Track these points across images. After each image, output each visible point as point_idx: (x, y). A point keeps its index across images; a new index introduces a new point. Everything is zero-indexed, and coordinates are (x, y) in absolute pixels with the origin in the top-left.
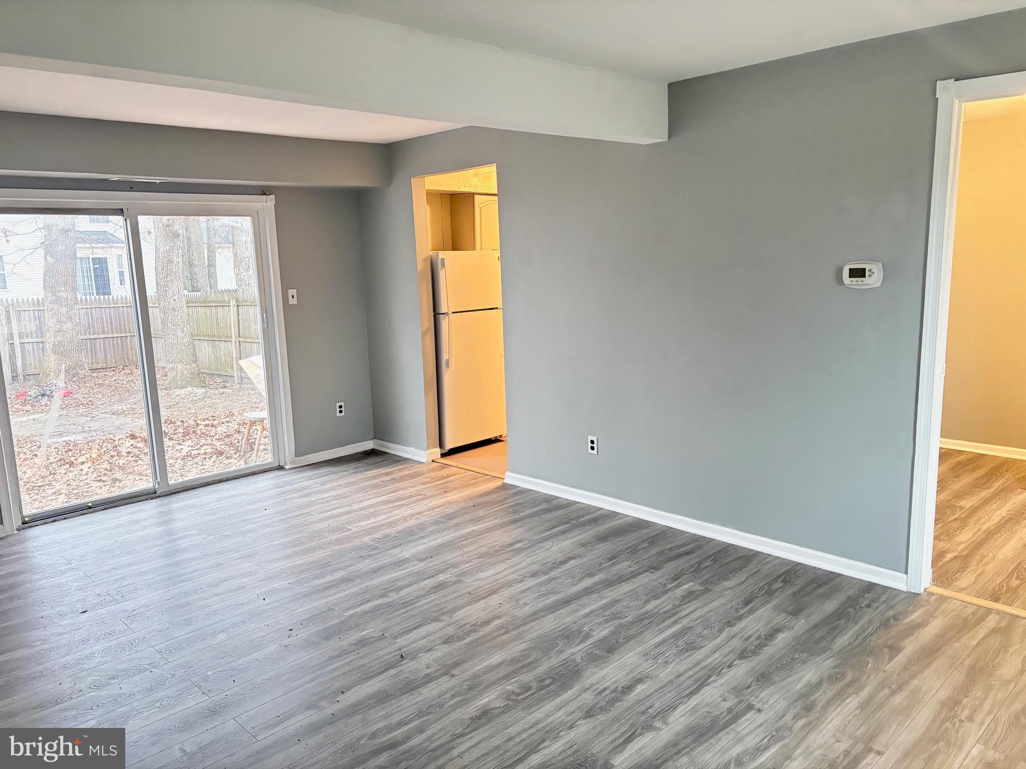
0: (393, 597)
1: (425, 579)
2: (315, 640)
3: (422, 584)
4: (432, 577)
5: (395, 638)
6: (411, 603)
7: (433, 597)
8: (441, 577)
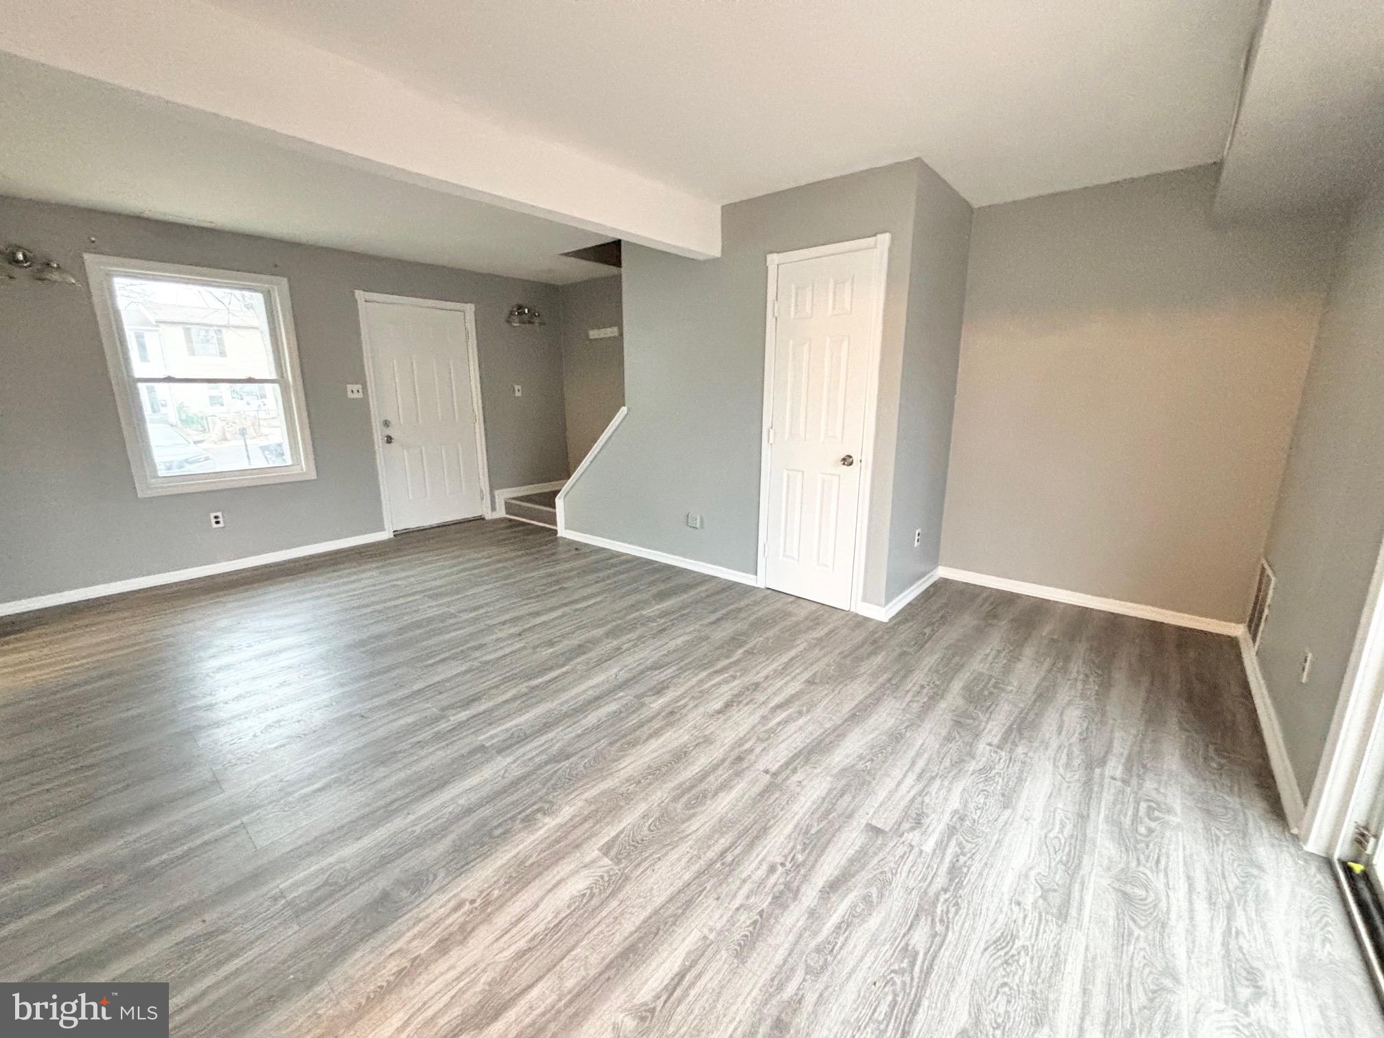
0: (523, 688)
1: (484, 712)
2: (589, 645)
3: (490, 704)
4: (474, 716)
5: (524, 648)
6: (505, 680)
7: (481, 687)
8: (463, 715)
